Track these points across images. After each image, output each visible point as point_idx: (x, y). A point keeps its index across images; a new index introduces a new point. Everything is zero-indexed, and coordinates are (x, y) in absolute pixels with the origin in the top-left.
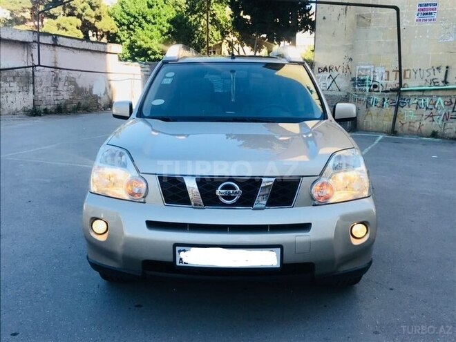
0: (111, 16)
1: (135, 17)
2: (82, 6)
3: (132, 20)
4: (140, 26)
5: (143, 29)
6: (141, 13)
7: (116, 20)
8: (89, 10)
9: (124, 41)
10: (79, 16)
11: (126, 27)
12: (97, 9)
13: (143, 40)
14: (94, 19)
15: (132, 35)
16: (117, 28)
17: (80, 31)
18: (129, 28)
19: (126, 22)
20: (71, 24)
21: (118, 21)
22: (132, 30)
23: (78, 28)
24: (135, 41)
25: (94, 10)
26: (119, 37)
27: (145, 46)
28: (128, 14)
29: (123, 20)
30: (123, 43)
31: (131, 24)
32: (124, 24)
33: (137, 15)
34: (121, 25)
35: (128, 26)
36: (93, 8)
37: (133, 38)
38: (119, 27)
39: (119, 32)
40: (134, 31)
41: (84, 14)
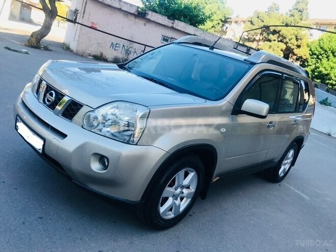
0: (308, 47)
1: (326, 51)
2: (290, 37)
3: (322, 52)
4: (327, 57)
5: (328, 60)
6: (332, 49)
7: (311, 50)
8: (294, 41)
9: (310, 66)
10: (286, 43)
11: (316, 57)
12: (299, 40)
13: (325, 68)
14: (295, 47)
15: (318, 63)
16: (309, 55)
17: (282, 52)
18: (318, 57)
19: (317, 53)
20: (278, 47)
21: (312, 51)
22: (320, 59)
23: (282, 50)
24: (318, 68)
25: (297, 41)
26: (308, 62)
27: (325, 72)
28: (321, 48)
29: (316, 51)
30: (309, 67)
31: (321, 55)
32: (315, 54)
33: (328, 50)
34: (313, 54)
35: (318, 56)
36: (297, 39)
37: (317, 65)
38: (311, 55)
39: (310, 59)
40: (321, 60)
41: (289, 42)
